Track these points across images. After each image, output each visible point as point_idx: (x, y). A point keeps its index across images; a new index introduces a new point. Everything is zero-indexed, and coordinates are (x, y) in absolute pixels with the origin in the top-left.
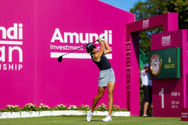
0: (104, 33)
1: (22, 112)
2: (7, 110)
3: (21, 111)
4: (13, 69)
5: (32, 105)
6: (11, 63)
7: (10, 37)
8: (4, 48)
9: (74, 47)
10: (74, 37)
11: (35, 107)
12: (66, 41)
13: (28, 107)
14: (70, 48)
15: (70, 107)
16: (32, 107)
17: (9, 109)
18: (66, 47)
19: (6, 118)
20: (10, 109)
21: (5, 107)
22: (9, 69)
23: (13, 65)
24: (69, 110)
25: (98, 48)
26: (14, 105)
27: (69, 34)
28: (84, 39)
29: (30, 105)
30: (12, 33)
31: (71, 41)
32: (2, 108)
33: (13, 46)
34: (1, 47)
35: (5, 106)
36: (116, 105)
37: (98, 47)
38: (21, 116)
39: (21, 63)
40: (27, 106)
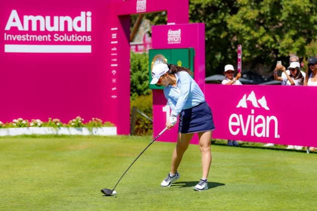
14: (32, 38)
25: (72, 38)
36: (97, 119)
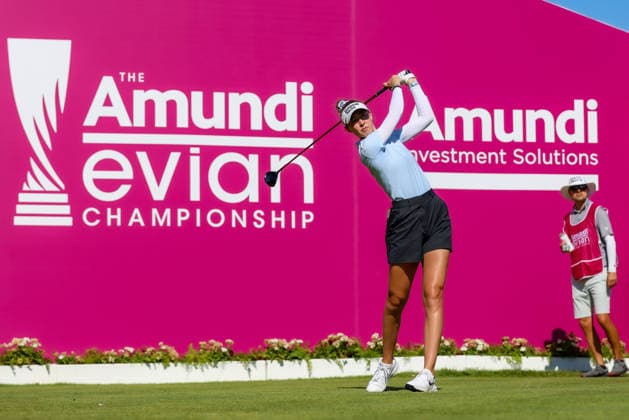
0: (571, 107)
1: (314, 361)
2: (268, 353)
3: (312, 357)
4: (283, 226)
5: (344, 338)
6: (278, 208)
7: (275, 125)
8: (254, 158)
9: (476, 155)
10: (477, 122)
11: (356, 345)
12: (450, 136)
13: (334, 344)
14: (464, 156)
15: (467, 344)
16: (344, 344)
17: (273, 351)
18: (450, 156)
19: (264, 379)
20: (276, 352)
21: (260, 346)
22: (273, 225)
23: (283, 213)
24: (461, 353)
25: (554, 157)
26: (288, 341)
27: (461, 112)
28: (509, 128)
29: (339, 338)
30: (281, 112)
31: (468, 136)
32: (251, 350)
33: (282, 152)
34: (248, 158)
35: (262, 343)
37: (553, 152)
38: (310, 375)
39: (308, 207)
40: (331, 342)
